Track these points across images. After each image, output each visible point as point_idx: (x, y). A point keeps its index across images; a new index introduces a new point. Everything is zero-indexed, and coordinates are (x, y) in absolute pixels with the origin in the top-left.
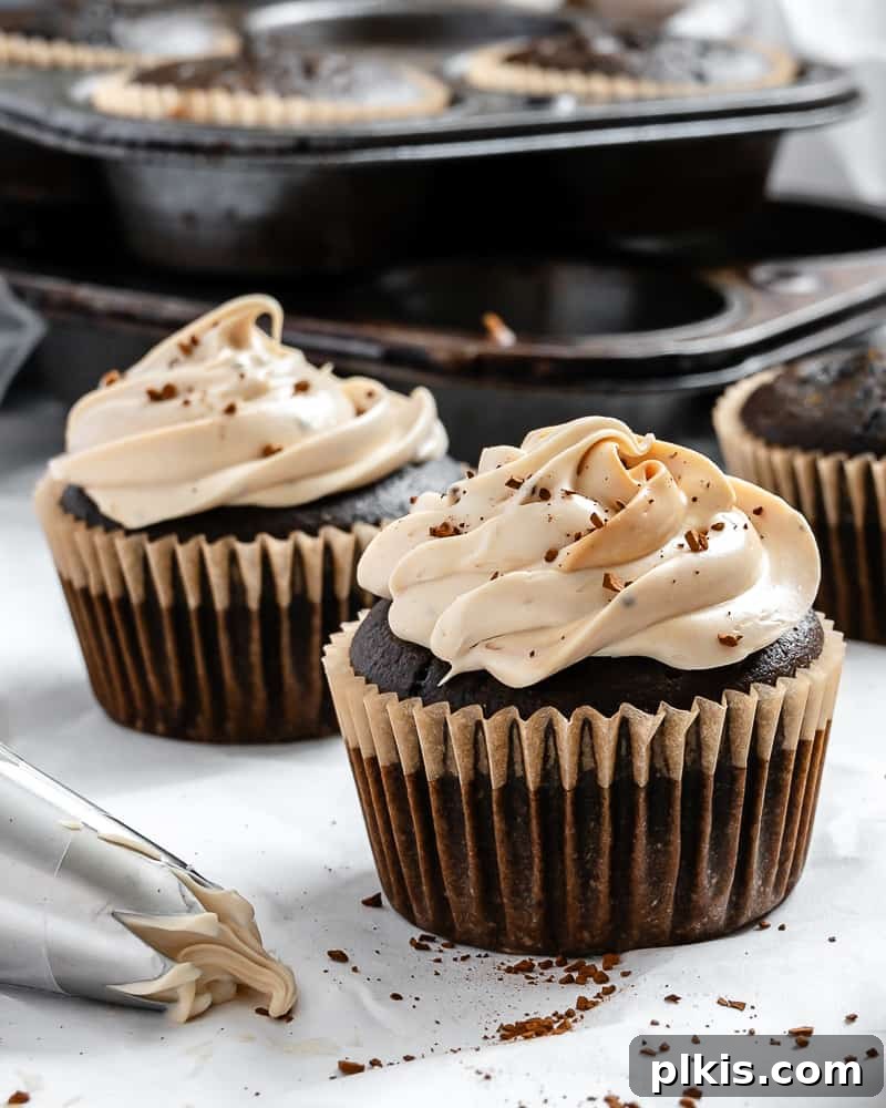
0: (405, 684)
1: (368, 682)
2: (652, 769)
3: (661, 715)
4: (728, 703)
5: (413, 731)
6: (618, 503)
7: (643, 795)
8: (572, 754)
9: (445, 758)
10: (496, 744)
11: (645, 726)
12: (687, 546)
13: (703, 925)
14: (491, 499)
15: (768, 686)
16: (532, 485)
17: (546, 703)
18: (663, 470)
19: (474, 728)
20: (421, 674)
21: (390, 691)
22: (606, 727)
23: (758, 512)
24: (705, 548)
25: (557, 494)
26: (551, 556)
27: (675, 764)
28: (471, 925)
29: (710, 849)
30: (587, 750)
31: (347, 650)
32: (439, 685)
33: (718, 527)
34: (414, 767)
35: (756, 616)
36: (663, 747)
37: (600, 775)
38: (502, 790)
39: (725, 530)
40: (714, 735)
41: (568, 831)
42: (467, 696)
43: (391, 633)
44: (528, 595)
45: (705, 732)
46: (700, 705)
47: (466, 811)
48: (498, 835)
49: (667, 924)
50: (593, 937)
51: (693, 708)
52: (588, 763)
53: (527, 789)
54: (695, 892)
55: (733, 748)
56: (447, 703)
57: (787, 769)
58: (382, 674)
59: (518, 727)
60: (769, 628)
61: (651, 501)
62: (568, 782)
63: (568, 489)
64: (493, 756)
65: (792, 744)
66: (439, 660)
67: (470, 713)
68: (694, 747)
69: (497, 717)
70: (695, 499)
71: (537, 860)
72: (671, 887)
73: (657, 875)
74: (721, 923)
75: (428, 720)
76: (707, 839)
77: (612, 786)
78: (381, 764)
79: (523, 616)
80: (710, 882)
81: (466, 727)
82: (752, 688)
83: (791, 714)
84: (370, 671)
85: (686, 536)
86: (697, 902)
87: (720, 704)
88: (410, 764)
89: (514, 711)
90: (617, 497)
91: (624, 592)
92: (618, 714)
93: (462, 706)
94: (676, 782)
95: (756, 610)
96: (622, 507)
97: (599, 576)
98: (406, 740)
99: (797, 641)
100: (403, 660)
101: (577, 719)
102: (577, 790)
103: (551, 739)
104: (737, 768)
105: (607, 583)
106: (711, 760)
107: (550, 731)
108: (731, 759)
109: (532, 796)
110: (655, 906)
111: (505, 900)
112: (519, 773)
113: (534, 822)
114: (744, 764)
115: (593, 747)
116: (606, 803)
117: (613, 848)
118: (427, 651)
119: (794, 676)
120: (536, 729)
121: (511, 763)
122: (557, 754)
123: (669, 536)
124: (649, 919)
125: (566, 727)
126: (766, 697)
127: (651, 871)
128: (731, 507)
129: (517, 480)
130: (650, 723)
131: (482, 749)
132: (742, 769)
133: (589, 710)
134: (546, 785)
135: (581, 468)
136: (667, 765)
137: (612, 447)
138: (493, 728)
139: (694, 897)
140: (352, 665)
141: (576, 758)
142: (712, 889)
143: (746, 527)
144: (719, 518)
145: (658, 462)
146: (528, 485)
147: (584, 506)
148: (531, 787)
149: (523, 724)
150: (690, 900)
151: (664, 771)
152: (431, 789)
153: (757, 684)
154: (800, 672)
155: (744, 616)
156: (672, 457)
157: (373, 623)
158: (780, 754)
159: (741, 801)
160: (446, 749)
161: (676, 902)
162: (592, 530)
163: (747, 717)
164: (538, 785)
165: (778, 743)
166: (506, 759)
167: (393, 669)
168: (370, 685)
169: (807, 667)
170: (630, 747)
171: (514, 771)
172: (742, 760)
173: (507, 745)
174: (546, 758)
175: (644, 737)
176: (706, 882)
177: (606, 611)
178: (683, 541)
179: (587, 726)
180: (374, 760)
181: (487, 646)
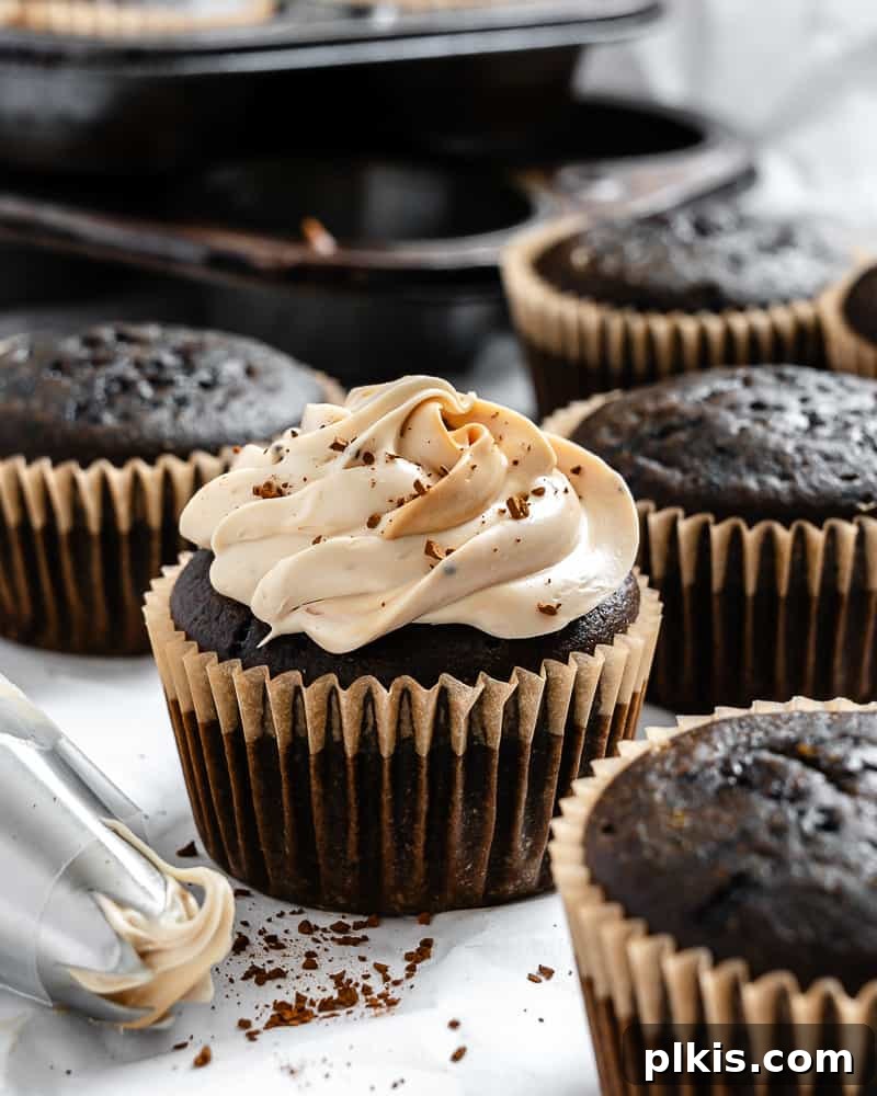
0: (225, 643)
1: (188, 638)
2: (470, 737)
3: (480, 687)
4: (547, 672)
5: (232, 691)
6: (442, 468)
7: (460, 764)
8: (390, 724)
9: (264, 720)
10: (315, 710)
11: (465, 697)
12: (508, 512)
13: (516, 887)
14: (314, 459)
15: (587, 655)
16: (357, 448)
17: (365, 672)
18: (485, 434)
19: (292, 693)
20: (240, 634)
21: (209, 650)
22: (426, 698)
23: (577, 471)
24: (526, 515)
25: (380, 457)
26: (373, 522)
27: (493, 735)
28: (286, 882)
29: (525, 814)
30: (405, 718)
31: (168, 598)
32: (259, 646)
33: (539, 492)
34: (232, 726)
35: (577, 584)
36: (481, 715)
37: (418, 744)
38: (319, 755)
39: (546, 494)
40: (532, 705)
41: (386, 797)
42: (287, 661)
43: (211, 587)
44: (350, 561)
45: (523, 702)
46: (519, 674)
47: (283, 774)
48: (315, 799)
49: (481, 887)
50: (406, 898)
51: (512, 680)
52: (406, 731)
53: (345, 754)
54: (510, 855)
55: (551, 716)
56: (266, 667)
57: (602, 732)
58: (202, 631)
59: (337, 693)
60: (590, 595)
61: (474, 467)
62: (386, 749)
63: (393, 453)
64: (312, 722)
65: (608, 709)
66: (258, 620)
67: (289, 679)
68: (512, 716)
69: (317, 685)
70: (516, 463)
71: (353, 825)
72: (486, 852)
73: (473, 839)
74: (534, 884)
75: (247, 683)
76: (523, 806)
77: (431, 753)
78: (199, 721)
79: (345, 582)
80: (524, 846)
81: (284, 691)
82: (571, 658)
83: (607, 681)
84: (190, 626)
85: (508, 503)
86: (511, 865)
87: (539, 674)
88: (229, 723)
89: (333, 679)
90: (441, 462)
91: (446, 560)
92: (438, 686)
93: (283, 672)
94: (493, 751)
95: (575, 578)
96: (446, 473)
97: (421, 543)
98: (225, 700)
99: (616, 605)
100: (223, 618)
101: (396, 689)
102: (394, 757)
103: (370, 707)
104: (553, 735)
105: (429, 550)
106: (529, 729)
107: (369, 699)
108: (548, 726)
109: (349, 763)
110: (470, 870)
111: (321, 861)
112: (337, 738)
113: (352, 787)
114: (562, 732)
115: (411, 716)
116: (424, 771)
117: (429, 815)
118: (247, 609)
119: (612, 644)
120: (355, 697)
121: (329, 728)
122: (375, 722)
123: (489, 502)
124: (462, 882)
125: (385, 697)
126: (585, 665)
127: (466, 835)
128: (552, 470)
129: (341, 443)
130: (468, 695)
131: (300, 713)
132: (558, 737)
133: (408, 680)
134: (363, 751)
135: (404, 429)
136: (485, 734)
137: (435, 408)
138: (311, 697)
139: (508, 860)
140: (172, 618)
141: (394, 727)
142: (526, 853)
143: (566, 491)
144: (540, 482)
145: (481, 426)
146: (352, 448)
147: (408, 472)
148: (350, 754)
149: (343, 694)
150: (504, 863)
151: (482, 739)
152: (248, 750)
153: (575, 653)
154: (618, 638)
155: (563, 584)
156: (493, 417)
157: (194, 574)
158: (597, 718)
159: (557, 768)
160: (265, 713)
161: (490, 866)
162: (415, 497)
163: (567, 686)
164: (356, 751)
165: (595, 708)
166: (324, 725)
167: (213, 627)
168: (190, 643)
169: (624, 632)
170: (448, 717)
171: (332, 737)
172: (560, 727)
173: (326, 712)
174: (364, 725)
175: (463, 708)
176: (520, 846)
177: (426, 579)
178: (504, 506)
179: (406, 696)
180: (192, 714)
181: (308, 610)
